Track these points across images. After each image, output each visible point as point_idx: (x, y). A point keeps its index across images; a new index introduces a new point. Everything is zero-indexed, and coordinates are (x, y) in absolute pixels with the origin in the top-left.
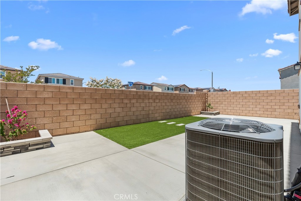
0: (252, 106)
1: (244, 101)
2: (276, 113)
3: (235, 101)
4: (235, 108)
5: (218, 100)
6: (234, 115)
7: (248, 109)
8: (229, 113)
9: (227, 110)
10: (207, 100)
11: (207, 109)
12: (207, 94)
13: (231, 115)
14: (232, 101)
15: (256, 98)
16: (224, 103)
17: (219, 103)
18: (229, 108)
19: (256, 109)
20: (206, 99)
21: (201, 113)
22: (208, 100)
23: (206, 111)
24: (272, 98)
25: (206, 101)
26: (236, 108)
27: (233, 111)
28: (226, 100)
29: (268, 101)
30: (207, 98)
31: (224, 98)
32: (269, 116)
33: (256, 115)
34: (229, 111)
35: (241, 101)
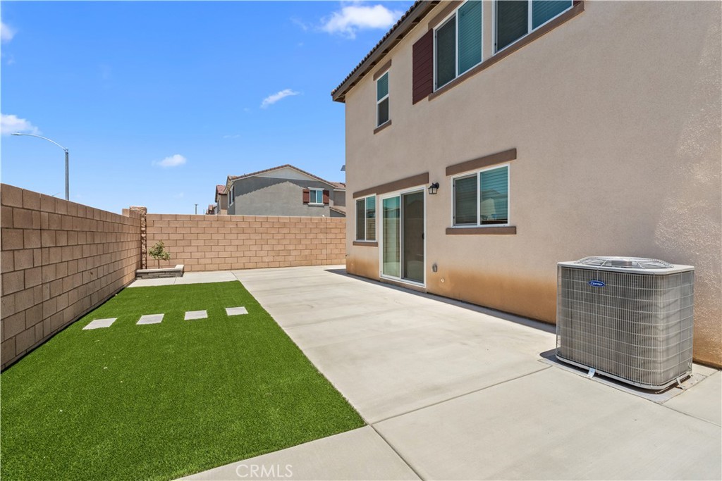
0: (254, 248)
1: (242, 236)
2: (291, 258)
3: (220, 237)
4: (221, 254)
5: (180, 237)
6: (220, 270)
7: (247, 254)
8: (208, 267)
9: (202, 261)
10: (143, 235)
11: (144, 262)
12: (143, 219)
13: (212, 270)
14: (215, 237)
15: (261, 230)
16: (194, 243)
17: (182, 243)
18: (208, 255)
19: (262, 253)
20: (142, 232)
21: (137, 276)
22: (146, 237)
23: (142, 269)
24: (286, 231)
25: (142, 238)
26: (225, 254)
27: (218, 261)
28: (201, 236)
29: (280, 236)
30: (143, 229)
31: (194, 230)
32: (282, 264)
33: (263, 266)
34: (208, 261)
35: (234, 236)
